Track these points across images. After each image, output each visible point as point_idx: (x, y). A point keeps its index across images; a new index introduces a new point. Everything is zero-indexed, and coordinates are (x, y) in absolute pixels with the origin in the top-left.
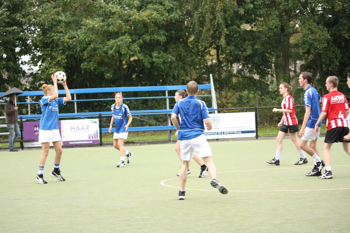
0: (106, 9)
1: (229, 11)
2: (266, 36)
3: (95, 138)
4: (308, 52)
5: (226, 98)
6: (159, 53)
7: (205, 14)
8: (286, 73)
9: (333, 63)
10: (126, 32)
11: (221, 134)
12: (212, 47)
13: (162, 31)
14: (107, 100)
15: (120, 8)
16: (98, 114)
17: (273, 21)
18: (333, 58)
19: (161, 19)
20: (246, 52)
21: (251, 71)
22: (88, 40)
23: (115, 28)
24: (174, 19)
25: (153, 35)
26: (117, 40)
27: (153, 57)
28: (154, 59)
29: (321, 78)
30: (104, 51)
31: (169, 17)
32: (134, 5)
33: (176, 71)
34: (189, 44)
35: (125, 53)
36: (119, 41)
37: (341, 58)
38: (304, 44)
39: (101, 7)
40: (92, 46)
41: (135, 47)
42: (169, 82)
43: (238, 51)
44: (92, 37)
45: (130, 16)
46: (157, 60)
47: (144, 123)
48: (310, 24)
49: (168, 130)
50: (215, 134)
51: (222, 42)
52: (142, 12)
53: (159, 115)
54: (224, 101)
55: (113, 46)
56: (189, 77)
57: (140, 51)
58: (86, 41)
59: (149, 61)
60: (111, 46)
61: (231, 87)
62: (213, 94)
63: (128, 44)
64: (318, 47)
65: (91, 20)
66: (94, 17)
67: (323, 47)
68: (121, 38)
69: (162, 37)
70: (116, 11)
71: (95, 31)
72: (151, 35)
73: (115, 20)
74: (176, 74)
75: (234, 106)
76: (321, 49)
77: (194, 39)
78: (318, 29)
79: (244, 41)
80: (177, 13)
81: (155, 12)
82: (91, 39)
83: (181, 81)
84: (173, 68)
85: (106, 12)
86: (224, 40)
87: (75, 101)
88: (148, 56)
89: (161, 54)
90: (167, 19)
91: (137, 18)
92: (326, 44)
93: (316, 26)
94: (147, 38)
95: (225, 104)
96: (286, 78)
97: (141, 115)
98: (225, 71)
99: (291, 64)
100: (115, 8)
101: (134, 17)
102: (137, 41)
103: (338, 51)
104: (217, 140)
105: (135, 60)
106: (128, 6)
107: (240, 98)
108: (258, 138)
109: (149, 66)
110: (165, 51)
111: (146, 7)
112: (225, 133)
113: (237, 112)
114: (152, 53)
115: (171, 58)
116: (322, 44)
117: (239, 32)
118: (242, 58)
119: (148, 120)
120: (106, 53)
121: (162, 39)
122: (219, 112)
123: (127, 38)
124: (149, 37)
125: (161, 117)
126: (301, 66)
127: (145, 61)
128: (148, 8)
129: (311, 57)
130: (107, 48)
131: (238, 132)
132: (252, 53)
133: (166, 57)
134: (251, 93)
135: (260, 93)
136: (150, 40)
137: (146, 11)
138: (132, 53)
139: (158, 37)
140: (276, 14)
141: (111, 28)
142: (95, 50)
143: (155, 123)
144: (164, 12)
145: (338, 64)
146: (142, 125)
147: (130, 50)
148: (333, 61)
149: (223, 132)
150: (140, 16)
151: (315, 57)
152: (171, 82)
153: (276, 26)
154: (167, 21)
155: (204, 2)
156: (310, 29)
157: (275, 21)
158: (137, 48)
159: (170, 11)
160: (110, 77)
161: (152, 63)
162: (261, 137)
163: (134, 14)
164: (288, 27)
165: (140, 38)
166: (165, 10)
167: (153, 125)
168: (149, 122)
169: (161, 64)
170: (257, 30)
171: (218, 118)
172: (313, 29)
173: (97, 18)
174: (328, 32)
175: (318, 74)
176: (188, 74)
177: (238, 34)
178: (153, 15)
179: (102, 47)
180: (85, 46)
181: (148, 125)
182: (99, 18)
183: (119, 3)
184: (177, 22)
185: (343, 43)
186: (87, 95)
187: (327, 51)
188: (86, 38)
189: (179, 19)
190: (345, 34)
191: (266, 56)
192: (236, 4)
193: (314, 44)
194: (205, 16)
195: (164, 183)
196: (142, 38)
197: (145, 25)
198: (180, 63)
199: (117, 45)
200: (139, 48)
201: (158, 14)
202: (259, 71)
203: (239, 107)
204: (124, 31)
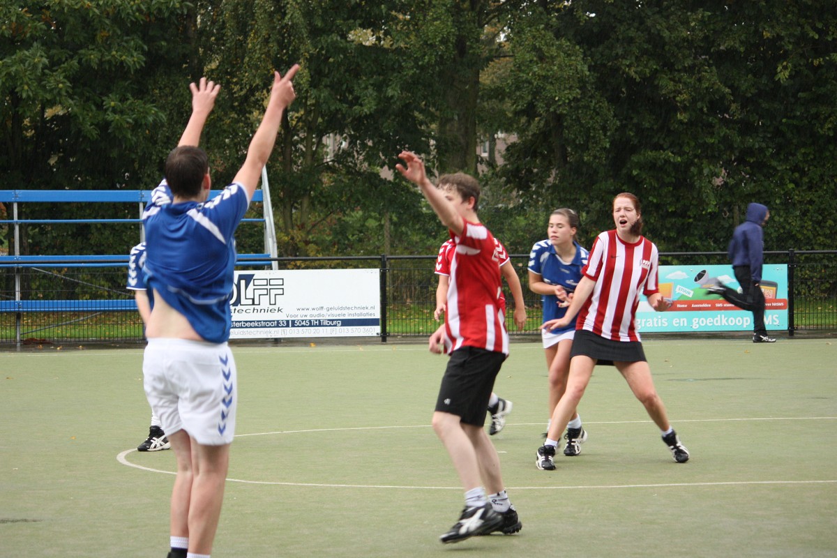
2: (416, 63)
4: (530, 111)
5: (302, 227)
6: (123, 100)
8: (466, 165)
9: (596, 143)
10: (34, 38)
11: (288, 326)
13: (133, 39)
17: (436, 23)
18: (594, 129)
19: (132, 7)
20: (361, 105)
21: (371, 158)
23: (4, 27)
24: (168, 7)
25: (109, 49)
26: (8, 60)
27: (105, 111)
28: (110, 116)
35: (29, 97)
36: (14, 63)
37: (616, 130)
38: (518, 88)
41: (59, 80)
43: (340, 100)
46: (117, 117)
47: (78, 290)
48: (537, 34)
50: (270, 324)
51: (300, 76)
54: (298, 235)
57: (70, 91)
59: (96, 122)
61: (316, 197)
62: (268, 215)
63: (39, 72)
64: (557, 99)
67: (568, 99)
68: (18, 54)
69: (132, 56)
72: (103, 50)
75: (323, 250)
76: (564, 103)
77: (219, 66)
78: (557, 48)
79: (357, 76)
86: (305, 71)
88: (93, 107)
89: (129, 102)
90: (148, 8)
91: (65, 2)
92: (578, 90)
93: (551, 39)
94: (93, 56)
95: (301, 245)
98: (303, 154)
99: (482, 141)
102: (63, 63)
103: (609, 110)
104: (276, 342)
105: (56, 117)
107: (342, 230)
108: (388, 339)
109: (95, 134)
110: (141, 93)
112: (298, 324)
113: (331, 267)
114: (104, 98)
115: (154, 113)
116: (568, 91)
117: (345, 51)
118: (349, 120)
119: (88, 281)
121: (134, 60)
122: (282, 266)
123: (37, 56)
124: (99, 55)
126: (507, 150)
127: (84, 119)
129: (537, 125)
131: (332, 323)
132: (377, 110)
133: (141, 110)
134: (371, 217)
135: (395, 219)
136: (101, 63)
138: (48, 97)
139: (121, 56)
143: (109, 292)
145: (608, 146)
146: (72, 296)
147: (44, 88)
148: (594, 137)
149: (293, 322)
151: (547, 124)
153: (443, 38)
154: (148, 14)
156: (535, 49)
157: (442, 22)
158: (63, 83)
161: (103, 126)
162: (394, 336)
164: (477, 40)
165: (71, 57)
167: (101, 297)
168: (90, 288)
169: (128, 128)
170: (392, 45)
171: (280, 282)
172: (545, 48)
174: (583, 59)
175: (554, 172)
177: (341, 56)
181: (87, 296)
184: (174, 18)
185: (624, 90)
187: (578, 108)
189: (181, 8)
190: (629, 66)
191: (414, 118)
193: (545, 89)
196: (76, 57)
197: (87, 22)
199: (8, 74)
200: (68, 84)
203: (337, 252)
204: (28, 35)
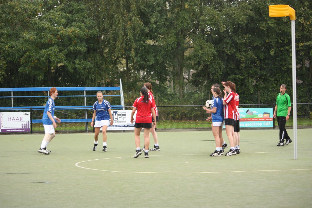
0: (40, 26)
1: (137, 29)
2: (165, 50)
3: (27, 127)
4: (199, 64)
5: (132, 97)
6: (80, 61)
7: (118, 32)
8: (180, 79)
9: (218, 73)
10: (55, 44)
11: (127, 126)
12: (123, 57)
13: (83, 43)
14: (39, 97)
15: (51, 24)
16: (30, 108)
17: (171, 38)
18: (217, 69)
19: (83, 34)
20: (149, 62)
21: (153, 78)
22: (24, 49)
23: (46, 40)
24: (93, 34)
25: (76, 46)
26: (47, 50)
27: (75, 64)
28: (77, 66)
29: (208, 84)
30: (37, 58)
31: (89, 32)
32: (61, 22)
33: (94, 76)
34: (104, 54)
35: (53, 61)
36: (49, 51)
37: (224, 69)
38: (195, 57)
39: (35, 24)
40: (27, 54)
41: (62, 55)
42: (87, 84)
43: (143, 61)
44: (28, 47)
45: (58, 32)
46: (79, 66)
47: (67, 116)
48: (201, 41)
49: (85, 122)
50: (122, 126)
51: (132, 54)
52: (68, 29)
53: (79, 110)
54: (131, 100)
55: (45, 54)
56: (104, 80)
57: (65, 59)
58: (23, 50)
59: (72, 67)
60: (43, 54)
61: (136, 89)
62: (122, 94)
63: (56, 53)
64: (206, 60)
65: (27, 33)
66: (30, 31)
68: (50, 48)
69: (83, 48)
70: (48, 27)
71: (30, 43)
72: (75, 47)
73: (46, 34)
74: (93, 78)
76: (209, 61)
77: (108, 51)
78: (206, 45)
79: (148, 54)
80: (95, 30)
81: (78, 29)
82: (27, 49)
83: (97, 84)
84: (91, 73)
85: (39, 28)
86: (134, 52)
87: (12, 97)
88: (72, 63)
89: (82, 62)
90: (88, 34)
91: (64, 33)
92: (212, 57)
93: (205, 43)
94: (72, 48)
96: (180, 83)
97: (64, 110)
98: (133, 77)
100: (46, 25)
101: (61, 32)
102: (63, 51)
103: (222, 63)
104: (124, 131)
105: (61, 66)
106: (57, 23)
108: (157, 130)
109: (72, 71)
110: (85, 59)
111: (71, 24)
112: (130, 126)
114: (75, 60)
115: (89, 65)
116: (209, 58)
117: (145, 46)
118: (146, 67)
119: (70, 114)
120: (39, 60)
121: (83, 49)
122: (126, 109)
123: (55, 49)
124: (73, 48)
125: (81, 112)
126: (192, 75)
127: (69, 67)
128: (72, 25)
129: (201, 67)
130: (40, 56)
132: (154, 63)
133: (86, 64)
135: (160, 95)
136: (74, 50)
137: (72, 28)
138: (59, 60)
139: (80, 48)
140: (173, 33)
141: (43, 41)
142: (30, 57)
143: (76, 117)
144: (85, 29)
145: (221, 73)
146: (66, 118)
147: (57, 58)
148: (217, 71)
149: (129, 125)
150: (66, 32)
151: (204, 67)
152: (89, 84)
153: (173, 42)
154: (88, 36)
155: (117, 22)
156: (200, 45)
157: (173, 38)
158: (63, 56)
159: (90, 28)
160: (41, 79)
161: (75, 69)
162: (158, 129)
163: (61, 30)
164: (184, 43)
165: (65, 49)
166: (86, 27)
167: (74, 118)
168: (70, 115)
169: (82, 69)
170: (158, 45)
171: (125, 114)
172: (203, 45)
173: (32, 32)
174: (214, 48)
175: (206, 81)
176: (103, 78)
177: (144, 48)
178: (77, 31)
179: (35, 55)
180: (22, 54)
181: (70, 118)
182: (34, 32)
183: (50, 21)
184: (95, 37)
185: (226, 57)
186: (23, 93)
187: (213, 63)
188: (23, 48)
189: (97, 34)
190: (227, 50)
191: (165, 66)
192: (142, 24)
193: (203, 57)
194: (118, 33)
195: (78, 164)
196: (67, 49)
197: (70, 39)
198: (97, 69)
199: (47, 54)
200: (65, 57)
201: (80, 30)
202: (159, 77)
204: (53, 43)
